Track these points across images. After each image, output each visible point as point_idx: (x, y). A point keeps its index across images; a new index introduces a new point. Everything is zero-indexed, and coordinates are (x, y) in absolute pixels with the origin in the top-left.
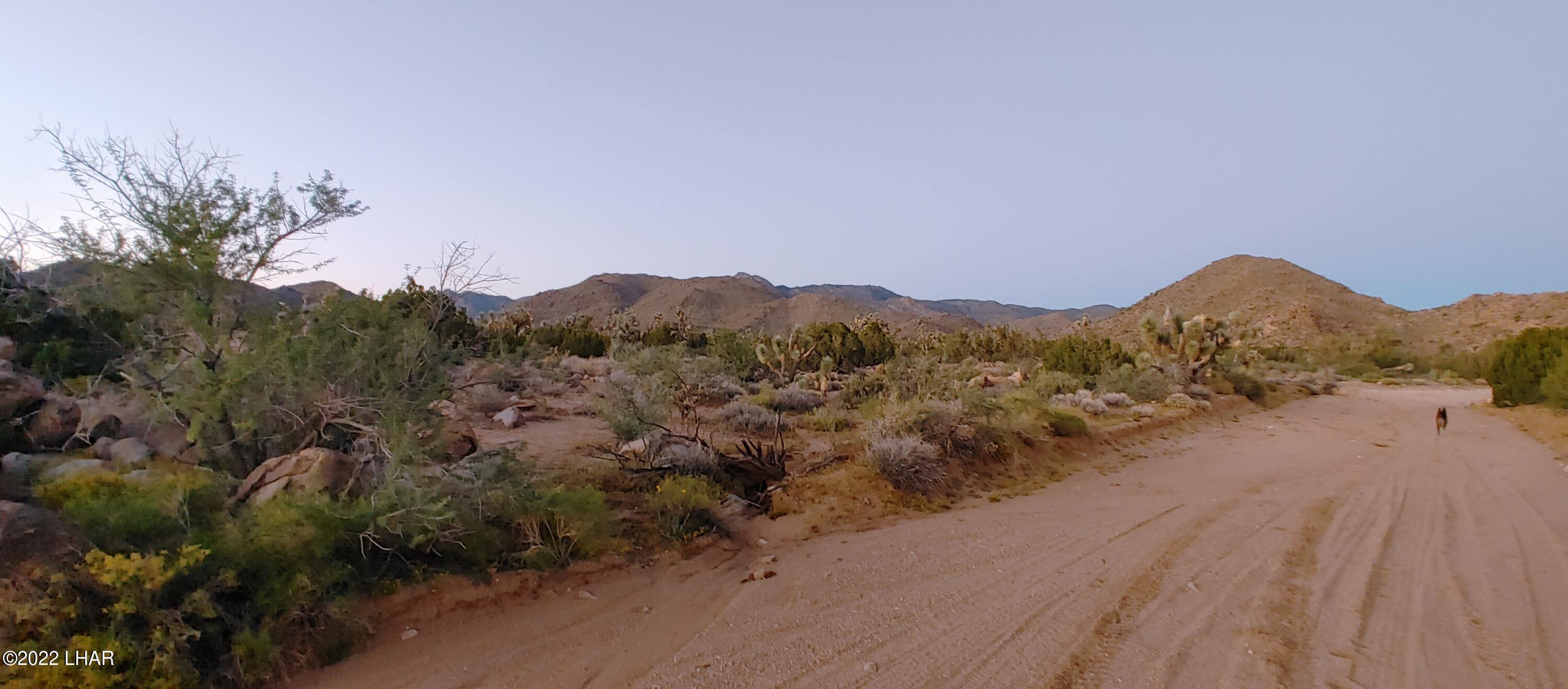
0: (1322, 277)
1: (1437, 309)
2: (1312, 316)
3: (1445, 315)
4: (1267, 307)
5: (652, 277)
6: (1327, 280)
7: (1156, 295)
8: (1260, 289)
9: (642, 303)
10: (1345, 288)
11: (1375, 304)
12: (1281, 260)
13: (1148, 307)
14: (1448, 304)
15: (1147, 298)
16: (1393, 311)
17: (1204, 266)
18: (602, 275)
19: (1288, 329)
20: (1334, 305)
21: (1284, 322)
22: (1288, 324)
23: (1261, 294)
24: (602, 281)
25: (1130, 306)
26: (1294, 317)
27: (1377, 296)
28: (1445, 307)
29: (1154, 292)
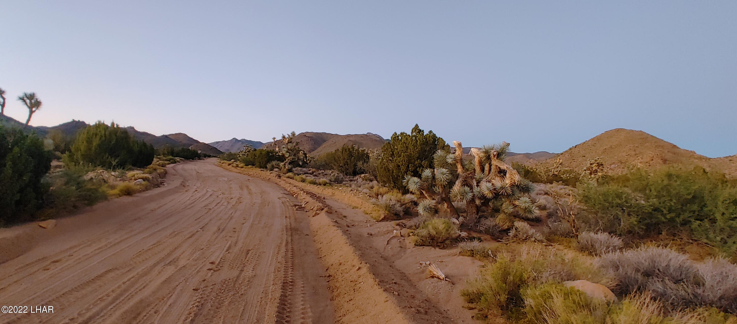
0: (662, 140)
1: (727, 157)
2: (662, 159)
3: (730, 160)
4: (635, 154)
5: (328, 134)
6: (665, 142)
7: (575, 147)
8: (631, 145)
9: (324, 146)
10: (675, 146)
11: (691, 155)
12: (641, 131)
13: (572, 153)
14: (732, 155)
15: (570, 149)
16: (701, 158)
17: (601, 134)
18: (305, 133)
19: (649, 166)
20: (670, 154)
21: (647, 162)
22: (649, 163)
23: (631, 148)
24: (305, 135)
25: (562, 152)
26: (652, 160)
27: (693, 150)
28: (730, 156)
29: (574, 146)
